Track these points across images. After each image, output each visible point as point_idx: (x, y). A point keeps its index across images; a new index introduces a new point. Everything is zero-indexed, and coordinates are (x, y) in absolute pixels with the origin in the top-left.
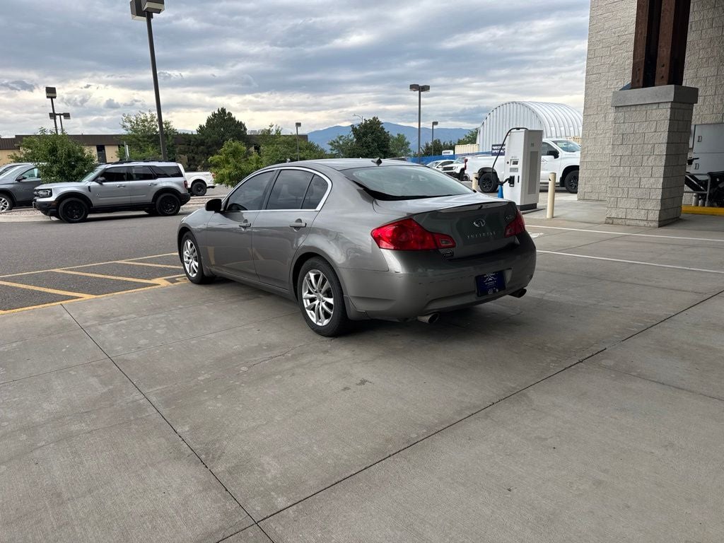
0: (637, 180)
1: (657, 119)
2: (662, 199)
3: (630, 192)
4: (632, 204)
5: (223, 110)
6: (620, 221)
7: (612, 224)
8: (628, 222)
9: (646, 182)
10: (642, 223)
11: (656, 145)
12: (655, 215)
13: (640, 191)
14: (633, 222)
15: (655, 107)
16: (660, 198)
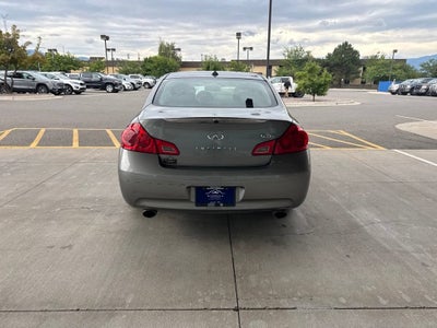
5: (346, 43)
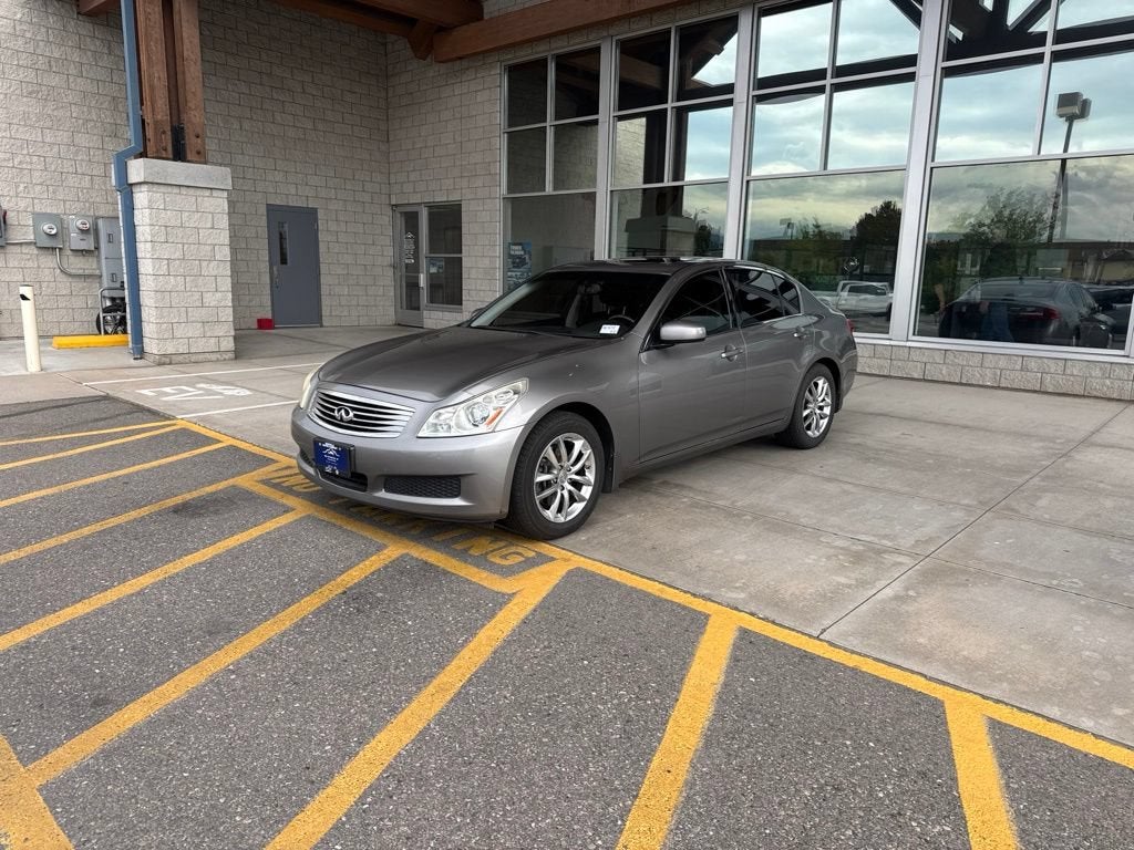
0: (197, 296)
1: (212, 209)
2: (234, 321)
3: (190, 314)
4: (194, 331)
6: (181, 357)
7: (170, 364)
8: (194, 358)
9: (210, 299)
10: (214, 357)
11: (217, 248)
12: (229, 344)
13: (204, 311)
14: (201, 357)
15: (207, 193)
16: (231, 319)
